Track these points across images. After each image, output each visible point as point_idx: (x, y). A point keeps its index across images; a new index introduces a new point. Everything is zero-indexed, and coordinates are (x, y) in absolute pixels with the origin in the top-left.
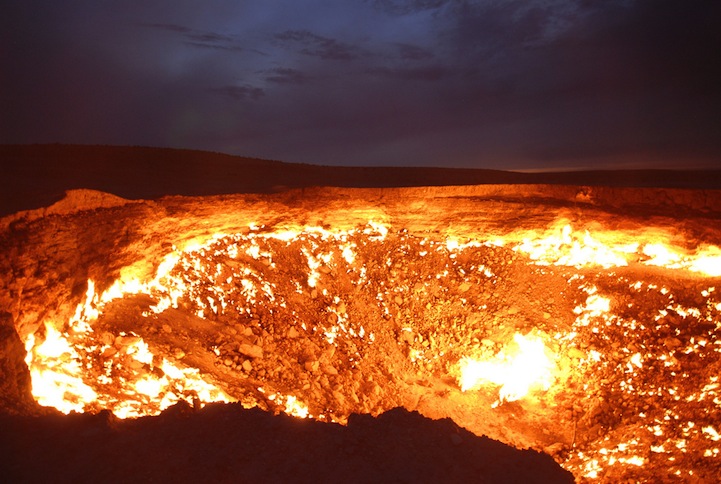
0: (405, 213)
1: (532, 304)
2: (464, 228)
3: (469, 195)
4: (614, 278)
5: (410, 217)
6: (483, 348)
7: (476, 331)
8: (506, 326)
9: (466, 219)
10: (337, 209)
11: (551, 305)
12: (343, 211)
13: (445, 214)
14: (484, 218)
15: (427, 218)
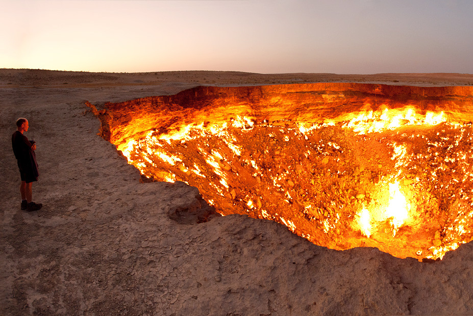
0: (266, 107)
1: (369, 161)
2: (309, 115)
3: (310, 90)
4: (399, 135)
5: (270, 109)
6: (360, 202)
7: (349, 191)
8: (364, 181)
9: (310, 108)
10: (217, 106)
11: (378, 159)
12: (222, 108)
13: (295, 105)
14: (322, 107)
15: (282, 109)
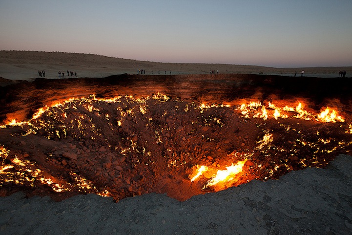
0: (178, 88)
1: (237, 138)
2: (210, 97)
5: (182, 91)
6: (207, 161)
7: (206, 152)
8: (222, 150)
9: (211, 92)
11: (246, 139)
12: (144, 87)
13: (199, 89)
14: (220, 92)
15: (190, 91)
